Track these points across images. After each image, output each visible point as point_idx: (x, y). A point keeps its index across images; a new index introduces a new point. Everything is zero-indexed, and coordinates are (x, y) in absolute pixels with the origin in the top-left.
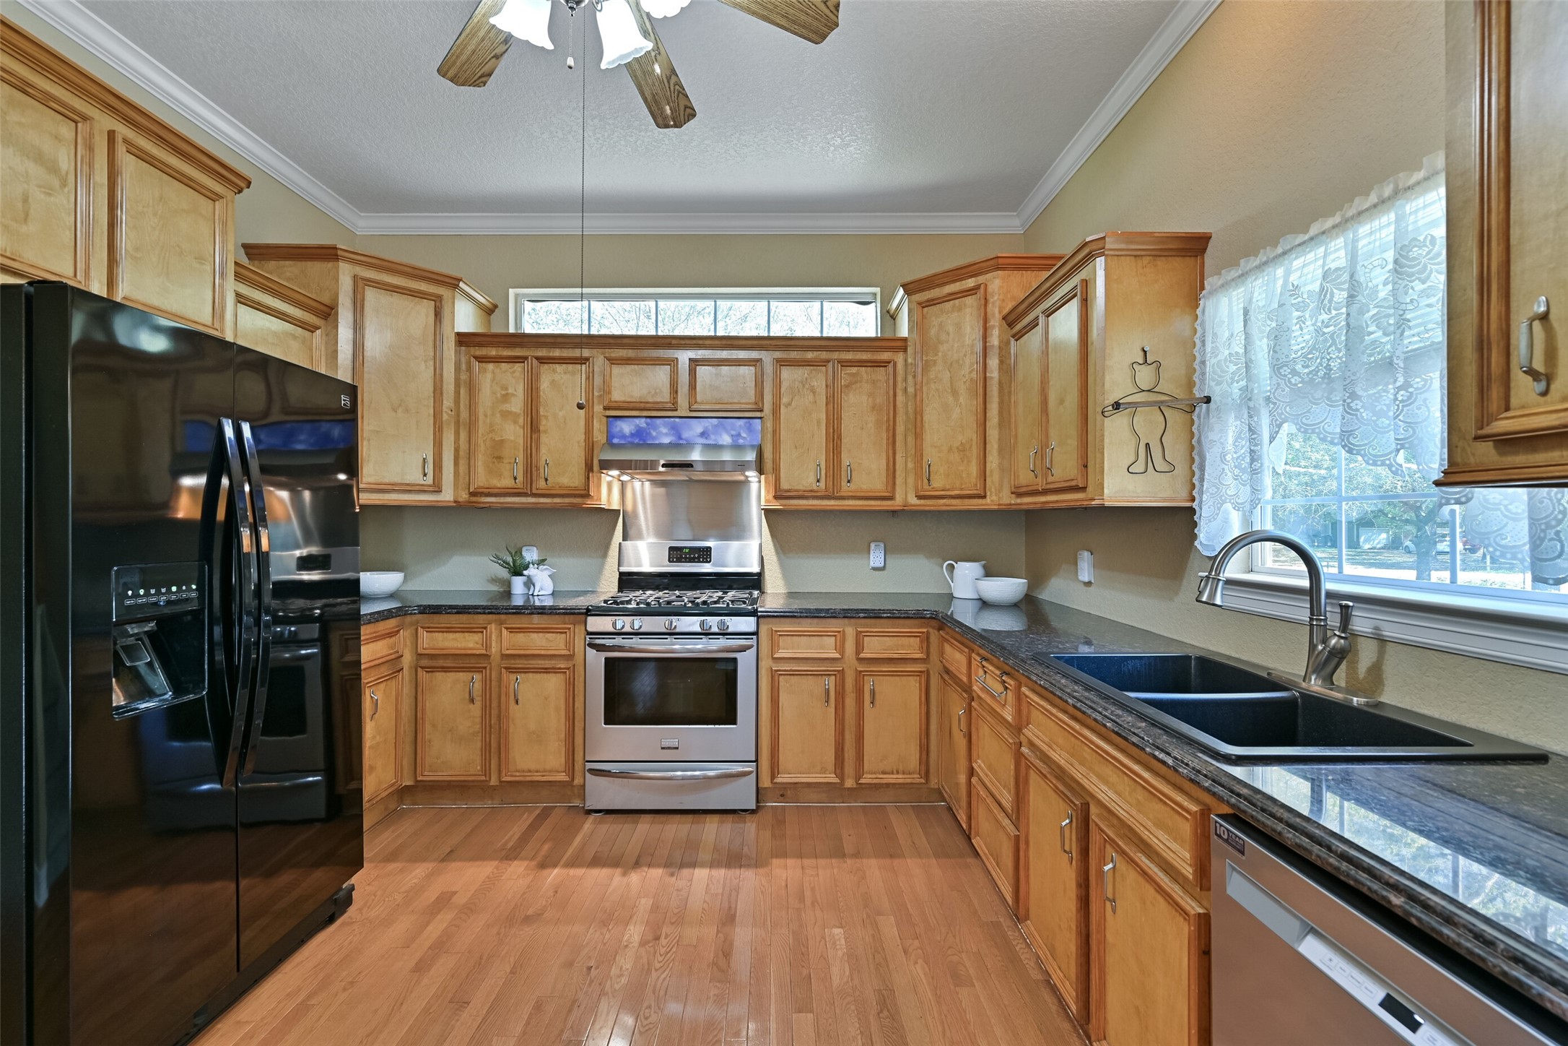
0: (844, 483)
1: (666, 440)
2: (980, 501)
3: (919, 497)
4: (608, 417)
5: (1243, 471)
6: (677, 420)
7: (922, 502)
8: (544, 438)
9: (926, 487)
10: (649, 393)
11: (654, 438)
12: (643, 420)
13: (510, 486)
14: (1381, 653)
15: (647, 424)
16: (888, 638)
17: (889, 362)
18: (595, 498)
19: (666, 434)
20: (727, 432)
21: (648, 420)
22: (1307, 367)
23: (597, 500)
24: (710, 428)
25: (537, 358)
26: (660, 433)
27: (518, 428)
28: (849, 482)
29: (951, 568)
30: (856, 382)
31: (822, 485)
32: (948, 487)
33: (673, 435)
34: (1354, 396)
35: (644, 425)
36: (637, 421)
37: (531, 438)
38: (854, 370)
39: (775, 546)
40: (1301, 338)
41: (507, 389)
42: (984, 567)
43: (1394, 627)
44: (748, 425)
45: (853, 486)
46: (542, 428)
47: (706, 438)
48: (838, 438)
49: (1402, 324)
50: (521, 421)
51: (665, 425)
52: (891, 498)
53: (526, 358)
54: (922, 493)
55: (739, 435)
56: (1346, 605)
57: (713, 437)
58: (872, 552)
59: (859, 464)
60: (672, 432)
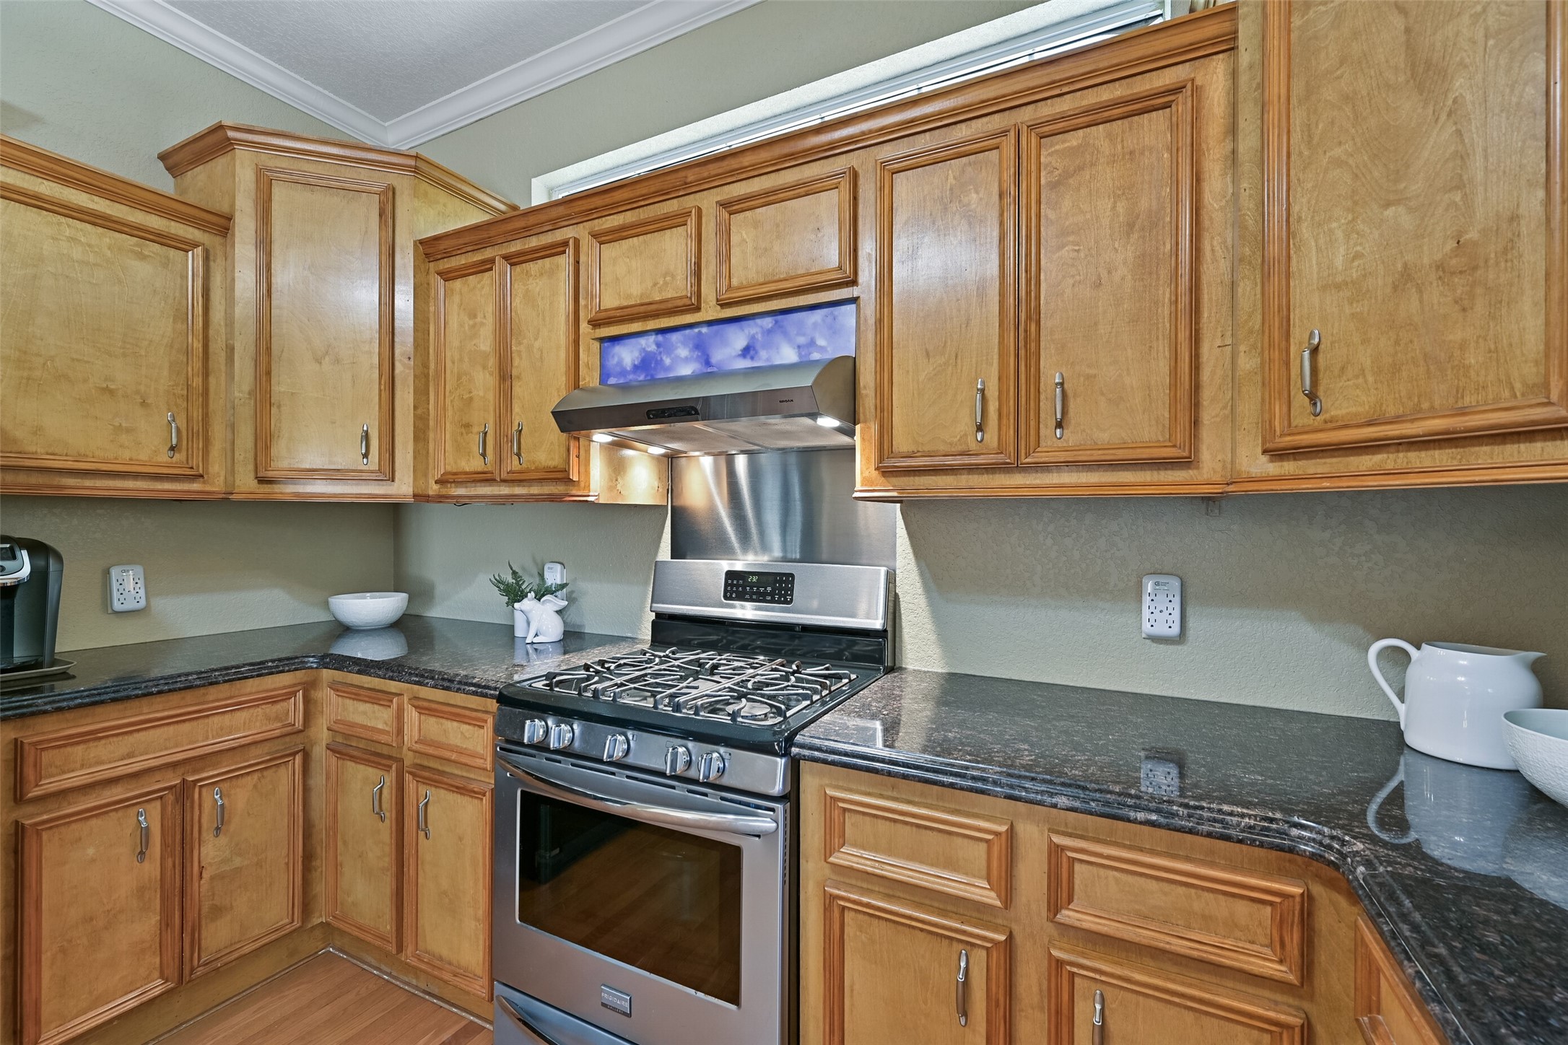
0: (1047, 430)
1: (685, 371)
3: (1277, 454)
4: (602, 340)
6: (700, 329)
7: (1289, 467)
8: (517, 390)
9: (1302, 417)
10: (656, 285)
11: (668, 369)
12: (652, 338)
13: (480, 469)
15: (658, 345)
16: (1153, 885)
17: (1180, 91)
18: (582, 484)
19: (686, 360)
20: (790, 340)
21: (659, 336)
23: (584, 489)
24: (759, 337)
25: (506, 258)
26: (677, 360)
27: (488, 375)
28: (1059, 425)
29: (1398, 660)
30: (1080, 168)
31: (991, 436)
32: (1392, 410)
35: (653, 348)
36: (643, 341)
38: (1074, 139)
39: (922, 574)
42: (1537, 669)
44: (829, 320)
45: (1071, 437)
46: (514, 373)
47: (752, 358)
48: (1029, 318)
50: (491, 364)
51: (683, 340)
52: (1186, 463)
53: (492, 261)
54: (1288, 441)
55: (812, 343)
57: (763, 354)
58: (1146, 600)
59: (1088, 377)
60: (696, 353)
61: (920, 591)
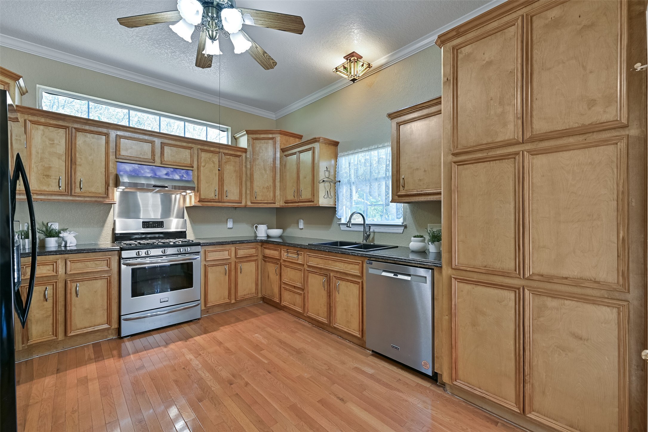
0: (225, 197)
1: (149, 175)
2: (274, 205)
3: (252, 203)
4: (117, 162)
5: (348, 199)
6: (154, 167)
7: (253, 204)
8: (79, 168)
9: (254, 199)
10: (141, 154)
11: (143, 174)
12: (137, 165)
13: (57, 191)
14: (374, 235)
15: (139, 167)
16: (245, 250)
17: (241, 156)
18: (111, 199)
19: (149, 173)
20: (178, 174)
21: (139, 165)
22: (362, 178)
23: (112, 200)
24: (170, 172)
25: (75, 128)
26: (146, 172)
27: (61, 161)
28: (227, 197)
29: (256, 227)
30: (229, 161)
31: (217, 197)
32: (263, 200)
33: (152, 173)
34: (371, 185)
35: (137, 168)
36: (133, 165)
37: (71, 167)
38: (228, 157)
39: (190, 220)
40: (361, 172)
41: (53, 141)
43: (377, 229)
44: (186, 172)
45: (228, 198)
47: (168, 176)
48: (223, 181)
49: (379, 172)
50: (64, 158)
51: (148, 169)
52: (241, 203)
53: (68, 127)
54: (253, 202)
55: (183, 176)
56: (370, 226)
57: (171, 176)
58: (228, 222)
59: (230, 190)
60: (152, 172)
61: (190, 224)
